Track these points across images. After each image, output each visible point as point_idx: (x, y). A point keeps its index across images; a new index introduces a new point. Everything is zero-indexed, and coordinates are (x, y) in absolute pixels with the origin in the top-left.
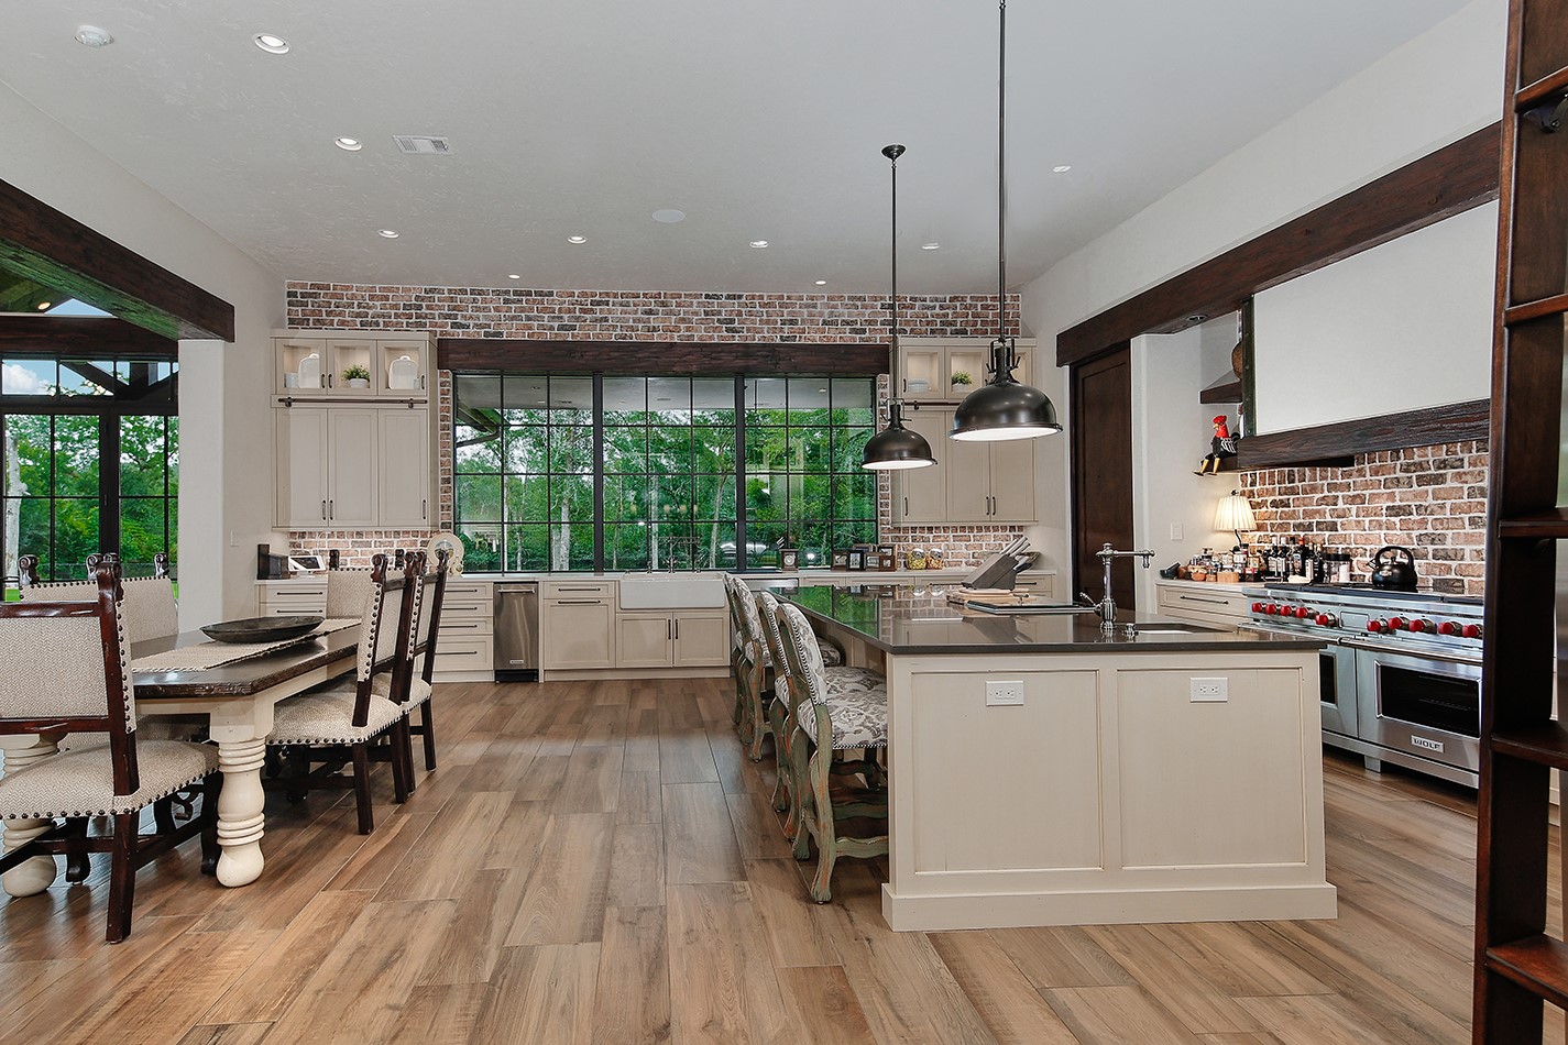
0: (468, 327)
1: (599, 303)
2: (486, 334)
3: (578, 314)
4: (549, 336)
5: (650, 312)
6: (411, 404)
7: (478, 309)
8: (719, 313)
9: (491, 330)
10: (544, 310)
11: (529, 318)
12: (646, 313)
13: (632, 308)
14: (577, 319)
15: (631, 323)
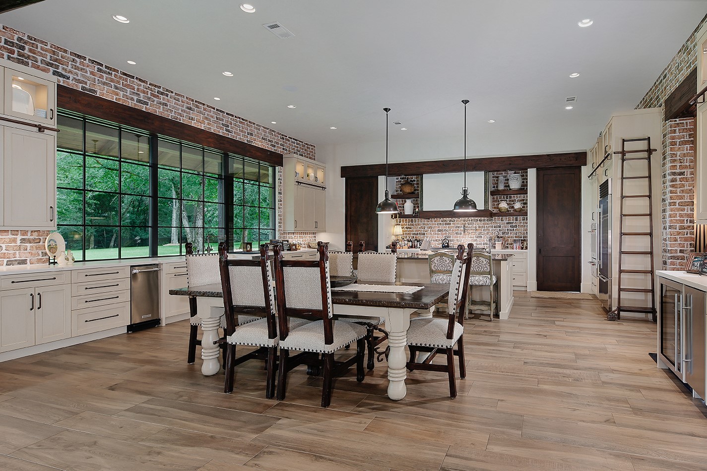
0: (68, 78)
1: (162, 94)
2: (83, 88)
3: (149, 96)
4: (130, 104)
5: (190, 109)
6: (41, 129)
7: (77, 68)
8: (223, 120)
9: (87, 87)
10: (128, 86)
11: (116, 88)
12: (188, 108)
13: (180, 103)
14: (149, 99)
15: (180, 112)
